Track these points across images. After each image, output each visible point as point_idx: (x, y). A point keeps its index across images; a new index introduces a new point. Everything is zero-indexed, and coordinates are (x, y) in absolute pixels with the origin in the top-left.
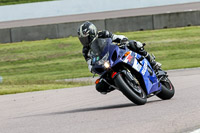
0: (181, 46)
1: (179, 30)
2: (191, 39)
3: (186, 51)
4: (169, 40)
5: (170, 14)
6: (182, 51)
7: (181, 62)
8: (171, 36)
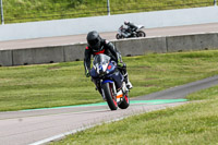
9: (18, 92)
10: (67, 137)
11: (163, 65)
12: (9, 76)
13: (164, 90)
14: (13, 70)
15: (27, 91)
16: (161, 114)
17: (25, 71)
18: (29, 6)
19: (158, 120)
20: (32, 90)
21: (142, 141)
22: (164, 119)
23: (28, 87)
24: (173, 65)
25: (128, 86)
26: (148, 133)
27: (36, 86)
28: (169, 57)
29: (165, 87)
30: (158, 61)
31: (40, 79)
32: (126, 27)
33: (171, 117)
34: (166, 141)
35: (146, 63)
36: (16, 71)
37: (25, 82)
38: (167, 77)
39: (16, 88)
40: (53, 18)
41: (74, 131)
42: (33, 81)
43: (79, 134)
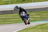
0: (6, 19)
1: (6, 15)
2: (9, 17)
3: (7, 20)
4: (3, 17)
5: (4, 11)
6: (6, 20)
7: (6, 22)
8: (4, 16)
9: (12, 20)
10: (23, 30)
11: (44, 14)
12: (10, 16)
13: (44, 19)
14: (11, 15)
15: (14, 19)
16: (44, 24)
17: (14, 15)
18: (15, 1)
19: (43, 26)
20: (15, 19)
21: (39, 30)
22: (44, 26)
23: (15, 18)
24: (46, 14)
25: (30, 19)
26: (41, 29)
27: (16, 18)
28: (45, 12)
29: (45, 18)
30: (43, 13)
31: (17, 17)
32: (16, 7)
33: (46, 25)
34: (45, 30)
35: (40, 13)
36: (12, 15)
37: (14, 17)
38: (45, 16)
39: (12, 19)
40: (20, 3)
41: (25, 28)
42: (16, 17)
43: (25, 29)
